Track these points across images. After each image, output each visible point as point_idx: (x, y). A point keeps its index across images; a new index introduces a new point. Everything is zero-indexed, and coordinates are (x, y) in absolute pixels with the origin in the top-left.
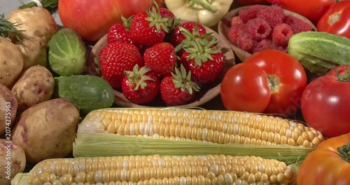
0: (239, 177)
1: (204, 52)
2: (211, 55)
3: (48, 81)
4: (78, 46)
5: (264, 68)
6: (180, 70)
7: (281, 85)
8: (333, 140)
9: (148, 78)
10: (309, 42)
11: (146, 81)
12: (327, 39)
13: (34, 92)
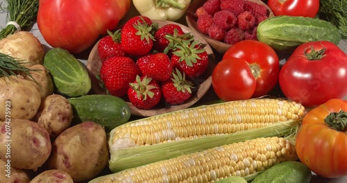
0: (254, 159)
1: (190, 53)
2: (198, 54)
3: (68, 108)
4: (81, 69)
5: (244, 58)
6: (177, 74)
7: (262, 70)
8: (316, 110)
9: (152, 87)
10: (276, 29)
11: (152, 90)
12: (289, 23)
13: (59, 121)
